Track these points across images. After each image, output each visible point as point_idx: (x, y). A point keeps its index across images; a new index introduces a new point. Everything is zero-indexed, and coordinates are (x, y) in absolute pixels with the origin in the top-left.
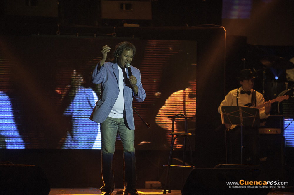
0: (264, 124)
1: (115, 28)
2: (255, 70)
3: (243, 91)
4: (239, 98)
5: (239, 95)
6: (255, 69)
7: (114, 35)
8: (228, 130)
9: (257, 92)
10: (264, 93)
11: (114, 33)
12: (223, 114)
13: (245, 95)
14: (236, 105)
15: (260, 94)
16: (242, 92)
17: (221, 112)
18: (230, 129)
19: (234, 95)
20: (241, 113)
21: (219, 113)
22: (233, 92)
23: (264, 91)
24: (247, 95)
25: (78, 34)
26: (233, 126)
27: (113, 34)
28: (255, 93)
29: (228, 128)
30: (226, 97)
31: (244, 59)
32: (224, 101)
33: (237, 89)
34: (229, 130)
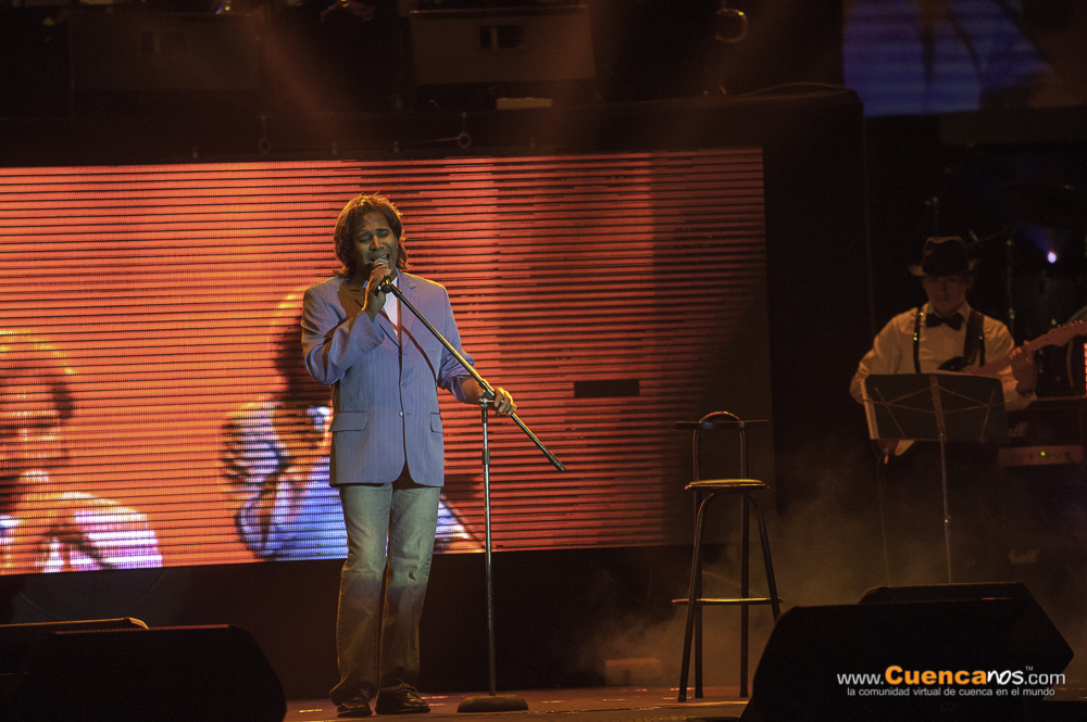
0: (1020, 429)
1: (464, 115)
2: (975, 238)
3: (933, 314)
4: (922, 339)
5: (922, 330)
6: (978, 236)
7: (464, 141)
8: (886, 459)
9: (986, 318)
10: (1012, 317)
11: (462, 134)
12: (872, 406)
13: (944, 329)
14: (912, 370)
15: (998, 323)
16: (932, 321)
17: (865, 398)
18: (892, 456)
19: (903, 329)
20: (936, 399)
21: (859, 401)
22: (902, 320)
23: (1011, 311)
24: (951, 330)
25: (334, 145)
26: (904, 445)
27: (459, 138)
28: (981, 322)
29: (887, 450)
30: (877, 340)
31: (935, 200)
32: (870, 354)
33: (914, 311)
34: (889, 460)
